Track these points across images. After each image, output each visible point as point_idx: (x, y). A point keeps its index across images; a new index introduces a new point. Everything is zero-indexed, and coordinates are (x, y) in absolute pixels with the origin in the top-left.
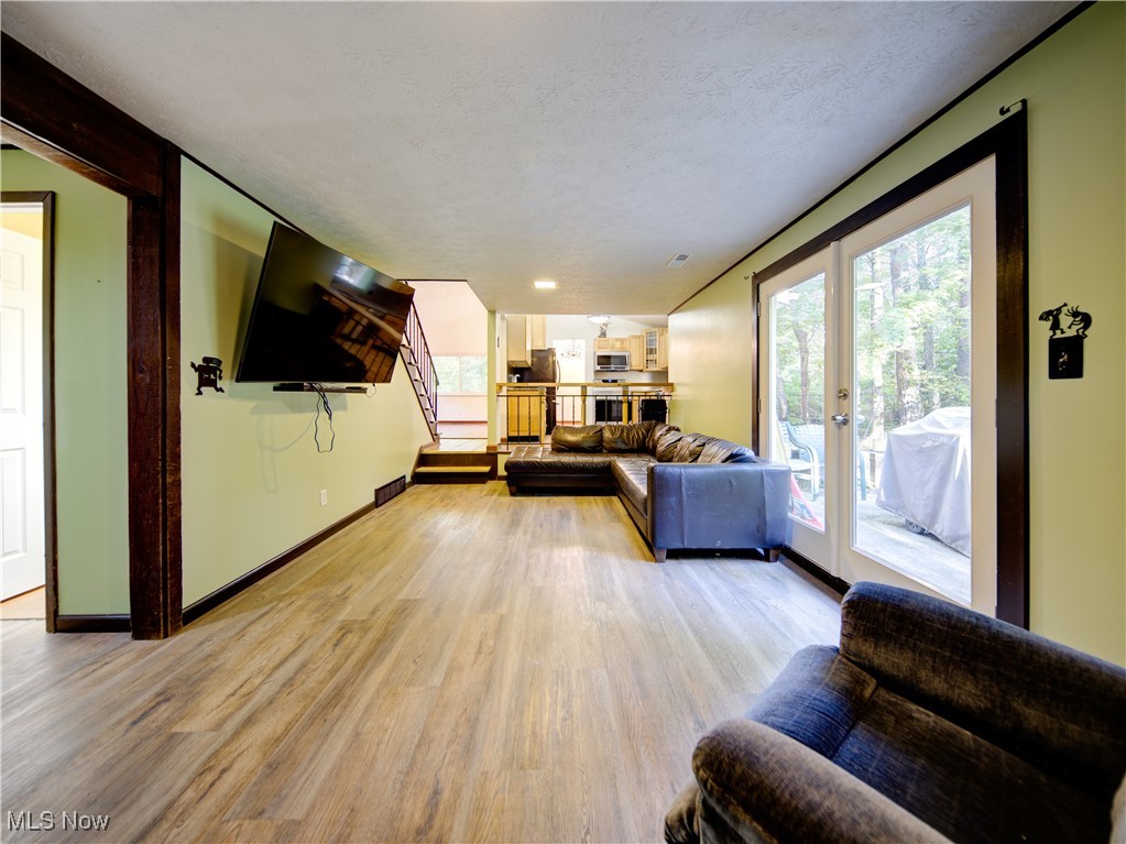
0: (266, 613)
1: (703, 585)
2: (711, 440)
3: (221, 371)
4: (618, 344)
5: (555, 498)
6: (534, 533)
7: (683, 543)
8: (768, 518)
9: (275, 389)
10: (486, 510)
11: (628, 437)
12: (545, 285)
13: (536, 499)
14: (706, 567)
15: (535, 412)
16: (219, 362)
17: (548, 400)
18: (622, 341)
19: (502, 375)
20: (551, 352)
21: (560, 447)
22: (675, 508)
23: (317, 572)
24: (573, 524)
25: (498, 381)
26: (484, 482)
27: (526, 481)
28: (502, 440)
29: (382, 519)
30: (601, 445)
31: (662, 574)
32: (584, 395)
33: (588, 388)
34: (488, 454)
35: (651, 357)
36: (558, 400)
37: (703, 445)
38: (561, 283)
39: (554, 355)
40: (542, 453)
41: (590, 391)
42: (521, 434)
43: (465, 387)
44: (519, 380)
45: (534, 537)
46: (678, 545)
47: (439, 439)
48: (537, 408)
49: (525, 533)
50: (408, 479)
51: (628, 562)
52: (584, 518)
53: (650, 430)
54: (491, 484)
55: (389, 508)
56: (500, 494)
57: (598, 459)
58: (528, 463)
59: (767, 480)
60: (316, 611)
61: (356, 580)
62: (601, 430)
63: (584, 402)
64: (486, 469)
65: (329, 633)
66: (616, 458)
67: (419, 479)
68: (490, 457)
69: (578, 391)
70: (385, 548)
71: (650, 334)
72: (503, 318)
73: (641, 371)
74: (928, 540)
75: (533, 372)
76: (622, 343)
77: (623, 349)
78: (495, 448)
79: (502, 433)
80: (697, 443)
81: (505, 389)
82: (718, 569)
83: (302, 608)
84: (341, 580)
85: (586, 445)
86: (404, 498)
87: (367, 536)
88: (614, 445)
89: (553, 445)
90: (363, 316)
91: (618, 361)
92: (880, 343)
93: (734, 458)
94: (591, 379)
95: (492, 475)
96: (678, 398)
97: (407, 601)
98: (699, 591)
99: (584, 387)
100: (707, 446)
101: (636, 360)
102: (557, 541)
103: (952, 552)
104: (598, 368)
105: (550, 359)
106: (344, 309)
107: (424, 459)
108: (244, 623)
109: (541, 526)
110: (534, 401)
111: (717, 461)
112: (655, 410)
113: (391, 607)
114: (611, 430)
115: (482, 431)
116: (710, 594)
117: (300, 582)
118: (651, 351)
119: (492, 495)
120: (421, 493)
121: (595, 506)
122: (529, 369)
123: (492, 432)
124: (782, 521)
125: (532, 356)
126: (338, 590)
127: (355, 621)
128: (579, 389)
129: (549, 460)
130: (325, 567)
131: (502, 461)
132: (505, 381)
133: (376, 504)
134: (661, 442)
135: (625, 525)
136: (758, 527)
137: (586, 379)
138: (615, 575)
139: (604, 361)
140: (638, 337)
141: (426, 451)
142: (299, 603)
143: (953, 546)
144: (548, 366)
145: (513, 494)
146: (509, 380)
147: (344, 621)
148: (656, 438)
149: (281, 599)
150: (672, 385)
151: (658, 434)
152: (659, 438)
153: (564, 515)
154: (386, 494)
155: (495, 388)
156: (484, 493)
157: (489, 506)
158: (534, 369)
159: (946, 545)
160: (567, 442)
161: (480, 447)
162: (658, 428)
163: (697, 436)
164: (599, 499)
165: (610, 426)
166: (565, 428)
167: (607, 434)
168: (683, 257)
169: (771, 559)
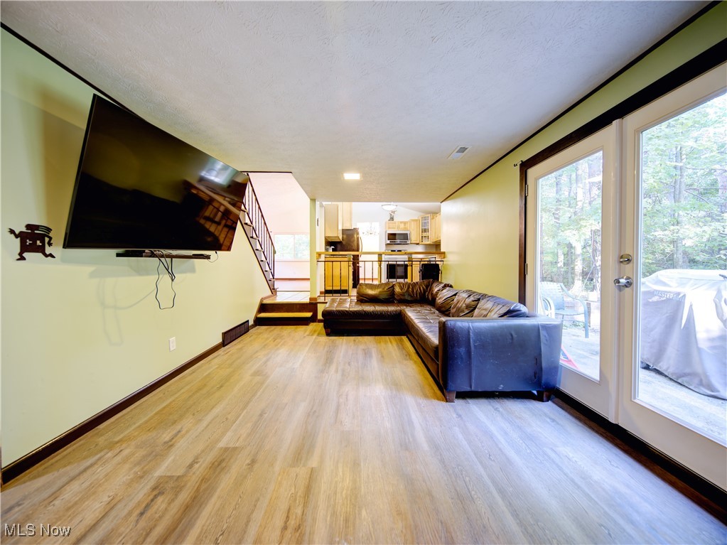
0: (91, 466)
1: (493, 429)
2: (484, 296)
3: (50, 238)
4: (402, 226)
5: (359, 337)
6: (343, 371)
7: (471, 387)
8: (544, 365)
9: (118, 255)
10: (307, 349)
11: (413, 291)
12: (352, 176)
13: (345, 339)
14: (490, 407)
15: (344, 273)
16: (49, 230)
17: (354, 264)
18: (405, 223)
19: (321, 246)
20: (355, 231)
21: (363, 299)
22: (464, 357)
23: (156, 414)
24: (374, 362)
25: (318, 250)
26: (307, 324)
27: (338, 325)
28: (321, 293)
29: (226, 356)
30: (394, 298)
31: (455, 416)
32: (380, 261)
33: (383, 255)
34: (310, 304)
35: (424, 234)
36: (361, 264)
37: (479, 300)
38: (364, 175)
39: (358, 234)
40: (349, 303)
41: (384, 257)
42: (335, 288)
43: (299, 255)
44: (334, 250)
45: (343, 375)
46: (467, 389)
47: (276, 292)
48: (347, 270)
49: (337, 371)
50: (251, 323)
51: (423, 402)
52: (382, 357)
53: (429, 286)
54: (313, 326)
55: (233, 347)
56: (318, 335)
57: (391, 308)
58: (339, 311)
59: (543, 333)
60: (139, 463)
61: (187, 423)
62: (393, 286)
63: (380, 265)
64: (309, 315)
65: (140, 496)
66: (405, 307)
67: (259, 322)
68: (312, 306)
69: (375, 257)
70: (221, 387)
71: (425, 218)
72: (321, 206)
73: (418, 244)
74: (653, 374)
75: (343, 245)
76: (405, 225)
77: (406, 229)
78: (316, 299)
79: (320, 287)
80: (472, 298)
81: (323, 256)
82: (501, 409)
83: (125, 461)
84: (174, 422)
85: (381, 297)
86: (245, 339)
87: (209, 374)
88: (402, 297)
89: (357, 297)
90: (221, 204)
91: (402, 237)
92: (584, 224)
93: (511, 313)
94: (383, 249)
95: (313, 319)
96: (449, 263)
97: (226, 449)
98: (492, 437)
99: (380, 255)
100: (482, 302)
101: (414, 237)
102: (362, 379)
103: (679, 386)
104: (388, 242)
105: (355, 236)
106: (207, 199)
107: (263, 307)
108: (65, 479)
109: (349, 364)
110: (345, 265)
111: (494, 315)
112: (431, 272)
113: (209, 458)
114: (400, 287)
115: (306, 285)
116: (502, 441)
117: (137, 425)
118: (425, 231)
119: (312, 335)
120: (260, 333)
121: (390, 345)
122: (340, 242)
123: (313, 286)
124: (555, 368)
125: (343, 234)
126: (166, 436)
127: (171, 477)
128: (377, 256)
129: (356, 309)
130: (164, 408)
131: (321, 308)
132: (323, 250)
133: (224, 344)
134: (439, 296)
135: (415, 362)
136: (535, 373)
137: (380, 249)
138: (413, 417)
139: (392, 237)
140: (416, 220)
141: (266, 302)
142: (126, 452)
143: (679, 381)
144: (354, 241)
145: (328, 334)
146: (327, 250)
147: (161, 477)
148: (434, 292)
149: (111, 446)
150: (444, 253)
151: (436, 290)
152: (437, 293)
153: (367, 353)
154: (231, 336)
155: (315, 256)
156: (307, 333)
157: (310, 344)
158: (344, 243)
159: (671, 379)
160: (368, 295)
161: (304, 298)
162: (435, 285)
163: (470, 293)
164: (392, 338)
165: (399, 283)
166: (366, 285)
167: (397, 289)
168: (463, 150)
169: (545, 399)
